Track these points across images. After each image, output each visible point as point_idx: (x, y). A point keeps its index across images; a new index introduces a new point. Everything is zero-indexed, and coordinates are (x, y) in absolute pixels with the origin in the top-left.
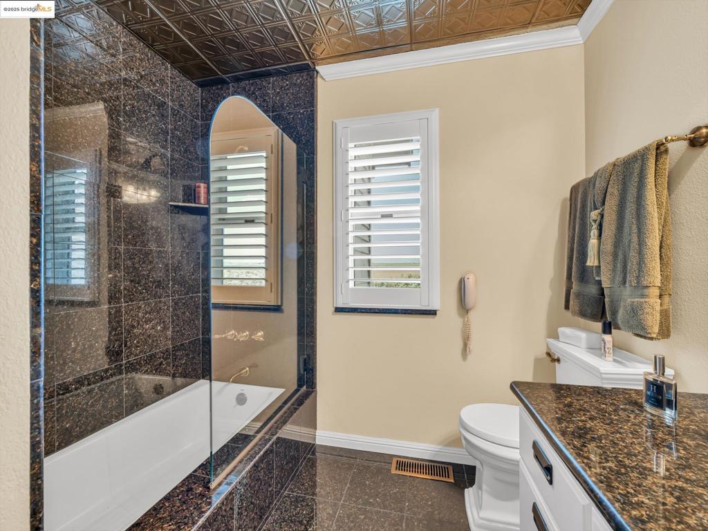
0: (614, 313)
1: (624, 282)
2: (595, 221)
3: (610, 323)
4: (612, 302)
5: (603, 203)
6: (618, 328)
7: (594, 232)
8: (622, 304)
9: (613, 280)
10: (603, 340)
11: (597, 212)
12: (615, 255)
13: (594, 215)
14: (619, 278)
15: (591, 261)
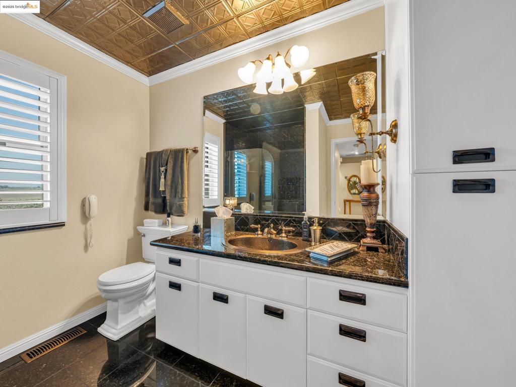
0: (171, 209)
1: (175, 197)
2: (163, 172)
3: (170, 213)
4: (170, 205)
5: (167, 165)
6: (173, 215)
7: (163, 176)
8: (175, 205)
9: (171, 196)
10: (168, 220)
11: (164, 168)
12: (172, 186)
13: (162, 169)
14: (173, 195)
15: (162, 188)
